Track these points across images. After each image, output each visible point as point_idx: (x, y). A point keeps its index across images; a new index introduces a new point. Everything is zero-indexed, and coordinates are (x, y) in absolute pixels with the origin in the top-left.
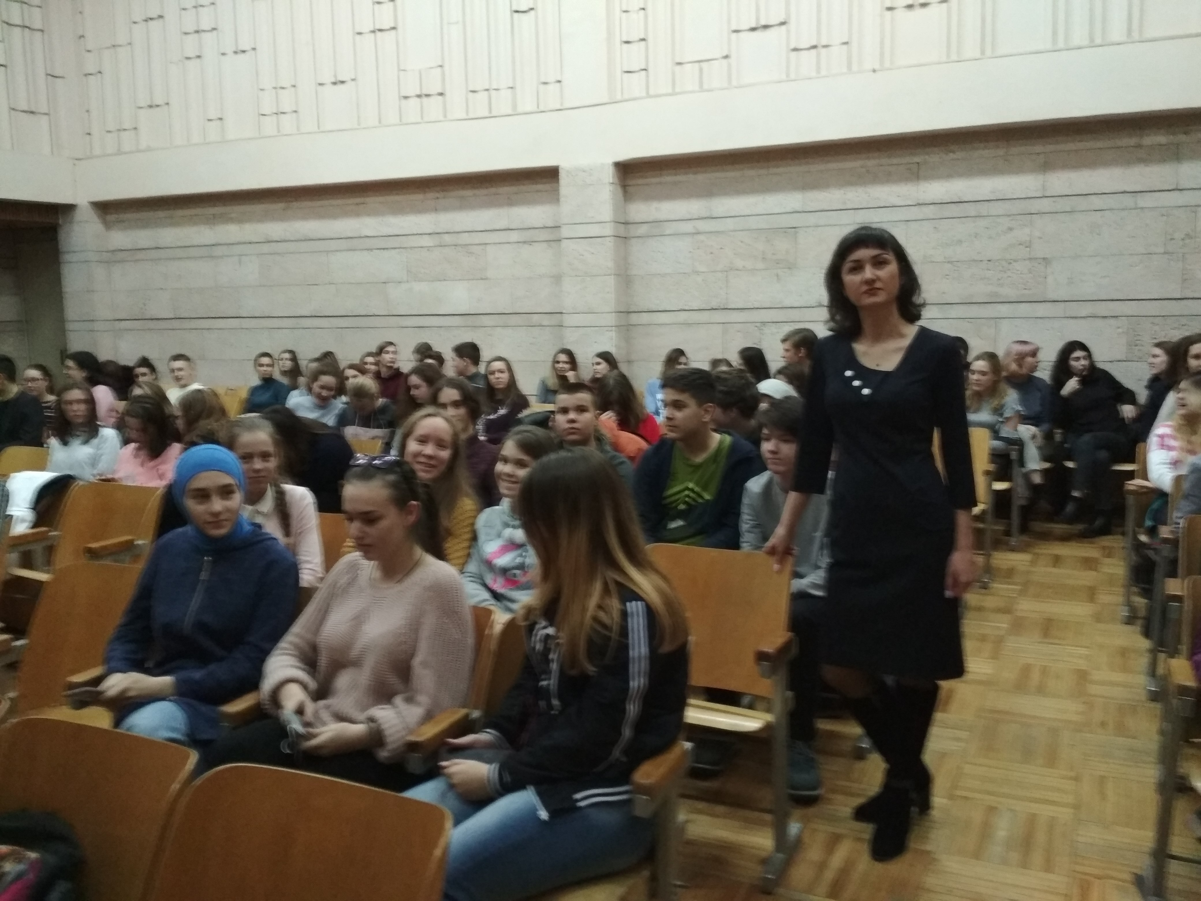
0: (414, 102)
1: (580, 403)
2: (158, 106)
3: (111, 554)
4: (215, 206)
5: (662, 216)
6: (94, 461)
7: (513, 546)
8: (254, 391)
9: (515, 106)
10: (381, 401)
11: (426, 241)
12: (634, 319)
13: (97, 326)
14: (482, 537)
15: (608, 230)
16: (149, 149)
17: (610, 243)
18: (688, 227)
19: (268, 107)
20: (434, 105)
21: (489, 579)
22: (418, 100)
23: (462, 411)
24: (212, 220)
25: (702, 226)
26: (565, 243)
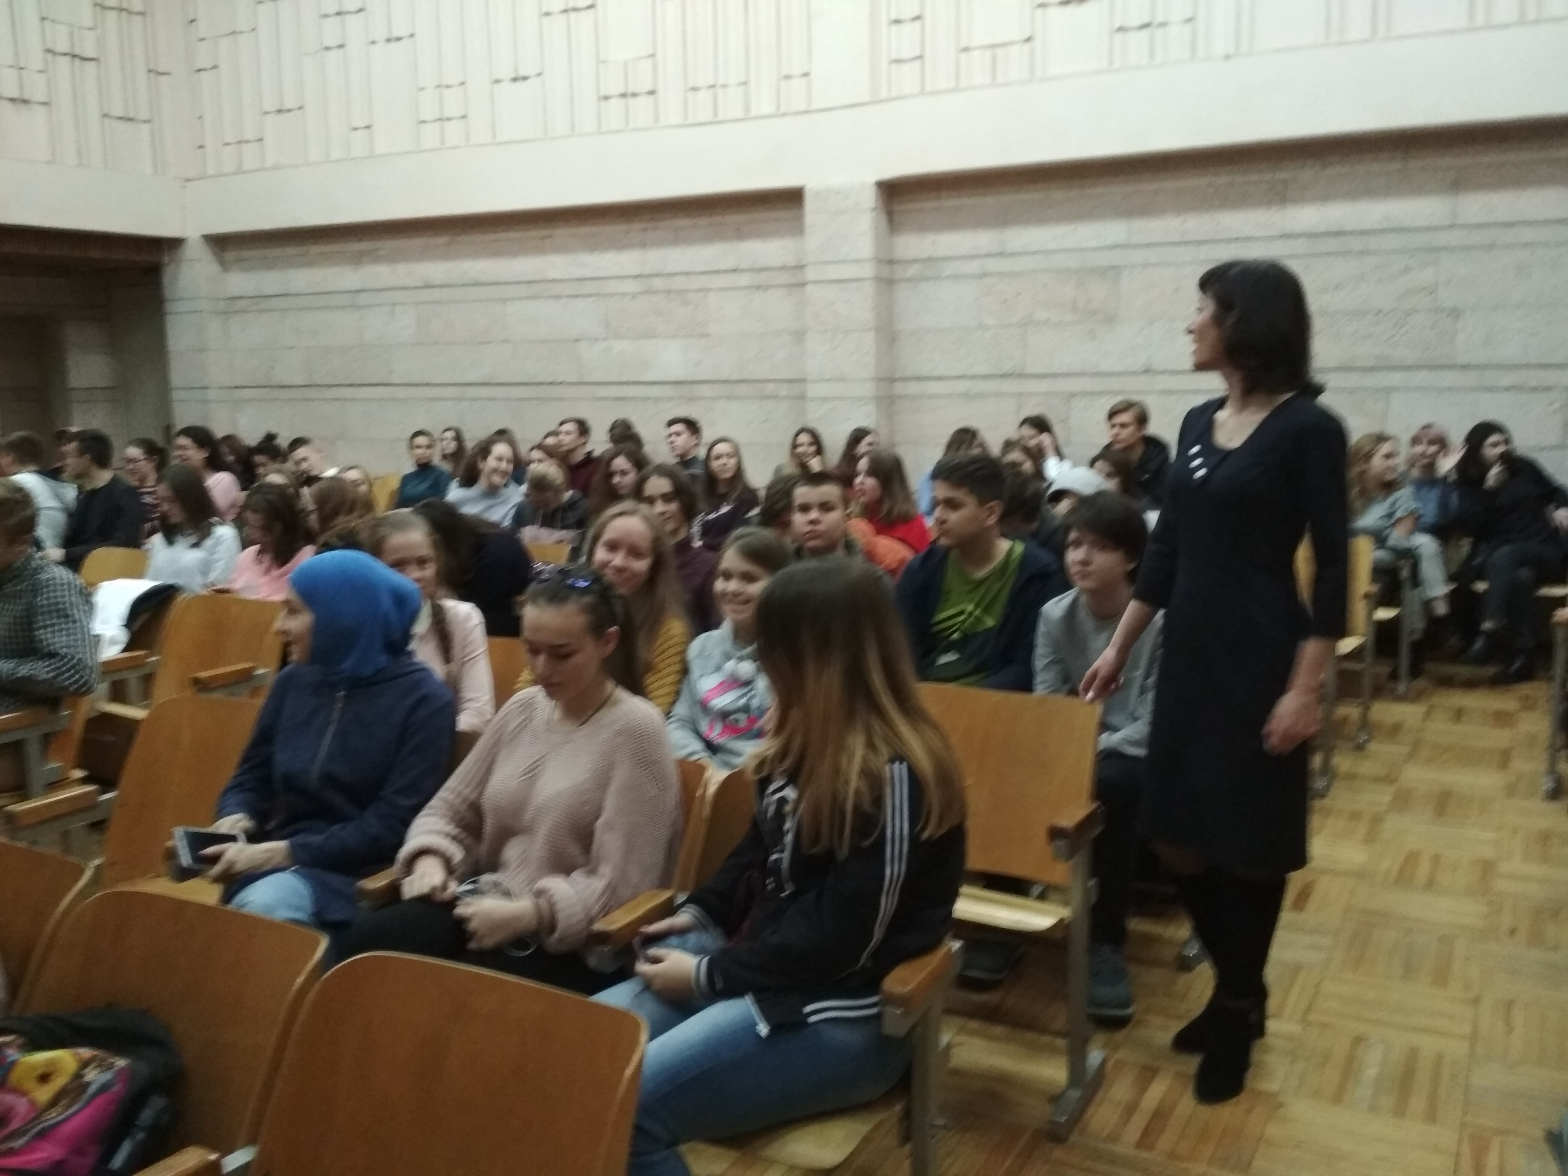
0: (616, 104)
1: (825, 499)
2: (289, 111)
3: (224, 686)
4: (360, 240)
5: (940, 252)
6: (205, 568)
7: (736, 683)
8: (406, 480)
9: (747, 109)
10: (568, 495)
11: (630, 287)
12: (900, 388)
13: (211, 394)
14: (696, 669)
15: (868, 271)
16: (277, 167)
17: (869, 288)
18: (974, 267)
19: (428, 114)
20: (641, 107)
21: (704, 726)
22: (622, 101)
23: (673, 507)
24: (358, 259)
25: (992, 265)
26: (809, 288)
